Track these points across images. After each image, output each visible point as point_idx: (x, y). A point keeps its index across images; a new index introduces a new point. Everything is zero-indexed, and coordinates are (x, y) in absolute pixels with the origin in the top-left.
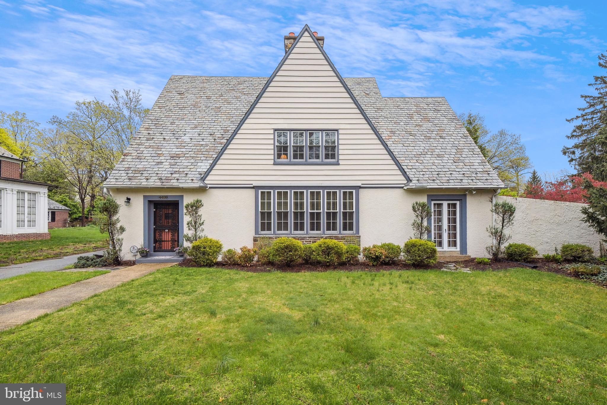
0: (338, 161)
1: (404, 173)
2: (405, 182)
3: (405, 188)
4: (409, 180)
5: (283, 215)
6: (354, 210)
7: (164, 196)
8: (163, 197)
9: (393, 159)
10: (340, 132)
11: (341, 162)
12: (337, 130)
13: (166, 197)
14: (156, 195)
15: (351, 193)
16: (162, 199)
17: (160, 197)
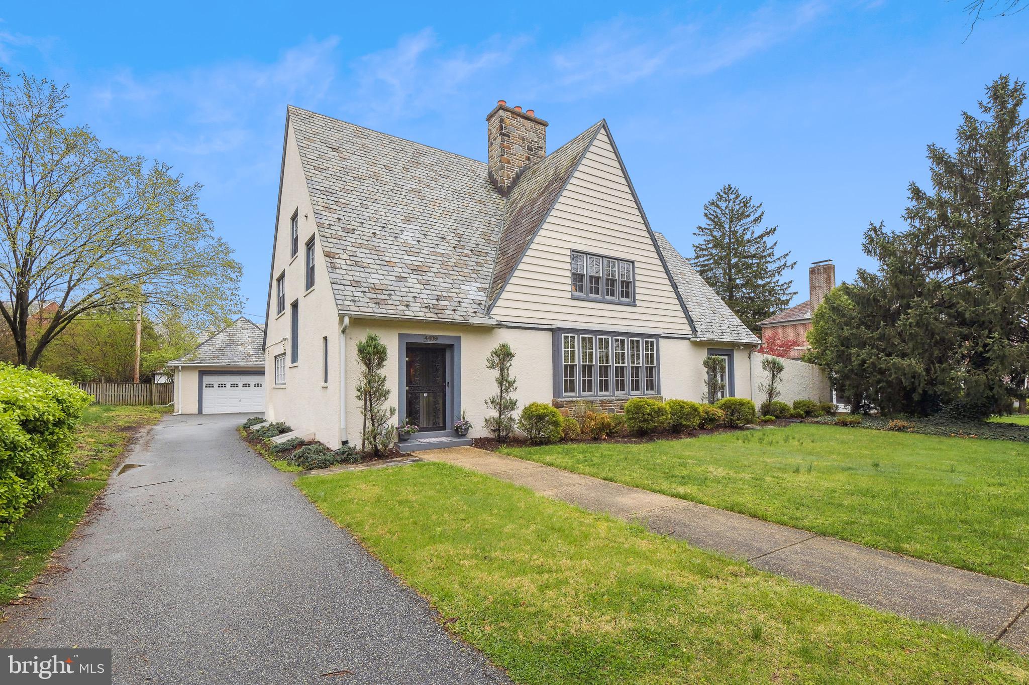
0: (634, 301)
1: (691, 321)
2: (691, 332)
3: (692, 339)
4: (694, 330)
5: (587, 370)
6: (655, 365)
7: (433, 336)
8: (430, 337)
9: (681, 305)
10: (637, 265)
11: (637, 303)
12: (633, 262)
13: (436, 337)
14: (420, 335)
15: (652, 343)
16: (428, 341)
17: (426, 337)
